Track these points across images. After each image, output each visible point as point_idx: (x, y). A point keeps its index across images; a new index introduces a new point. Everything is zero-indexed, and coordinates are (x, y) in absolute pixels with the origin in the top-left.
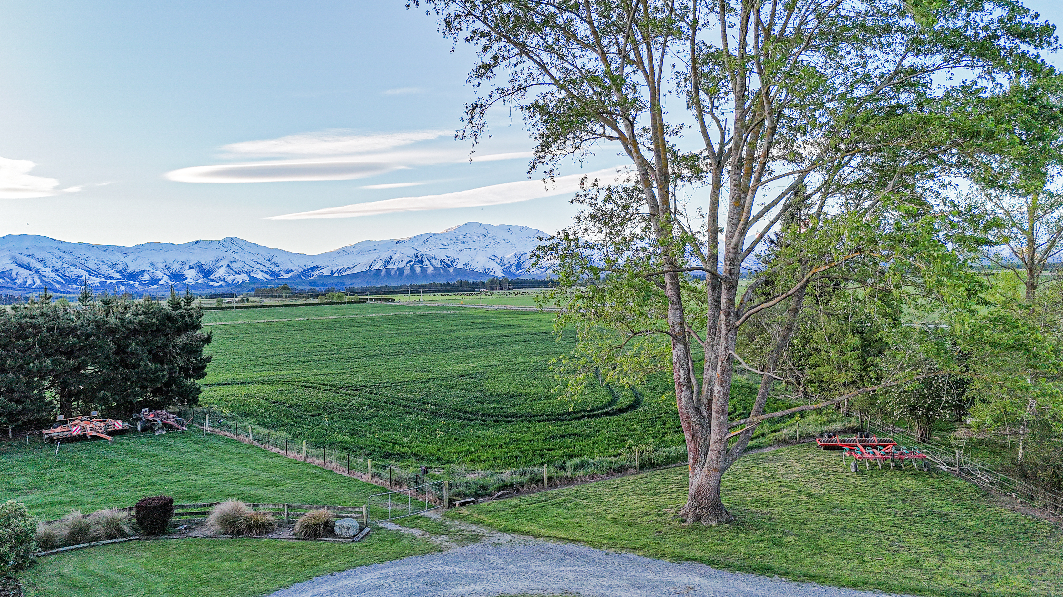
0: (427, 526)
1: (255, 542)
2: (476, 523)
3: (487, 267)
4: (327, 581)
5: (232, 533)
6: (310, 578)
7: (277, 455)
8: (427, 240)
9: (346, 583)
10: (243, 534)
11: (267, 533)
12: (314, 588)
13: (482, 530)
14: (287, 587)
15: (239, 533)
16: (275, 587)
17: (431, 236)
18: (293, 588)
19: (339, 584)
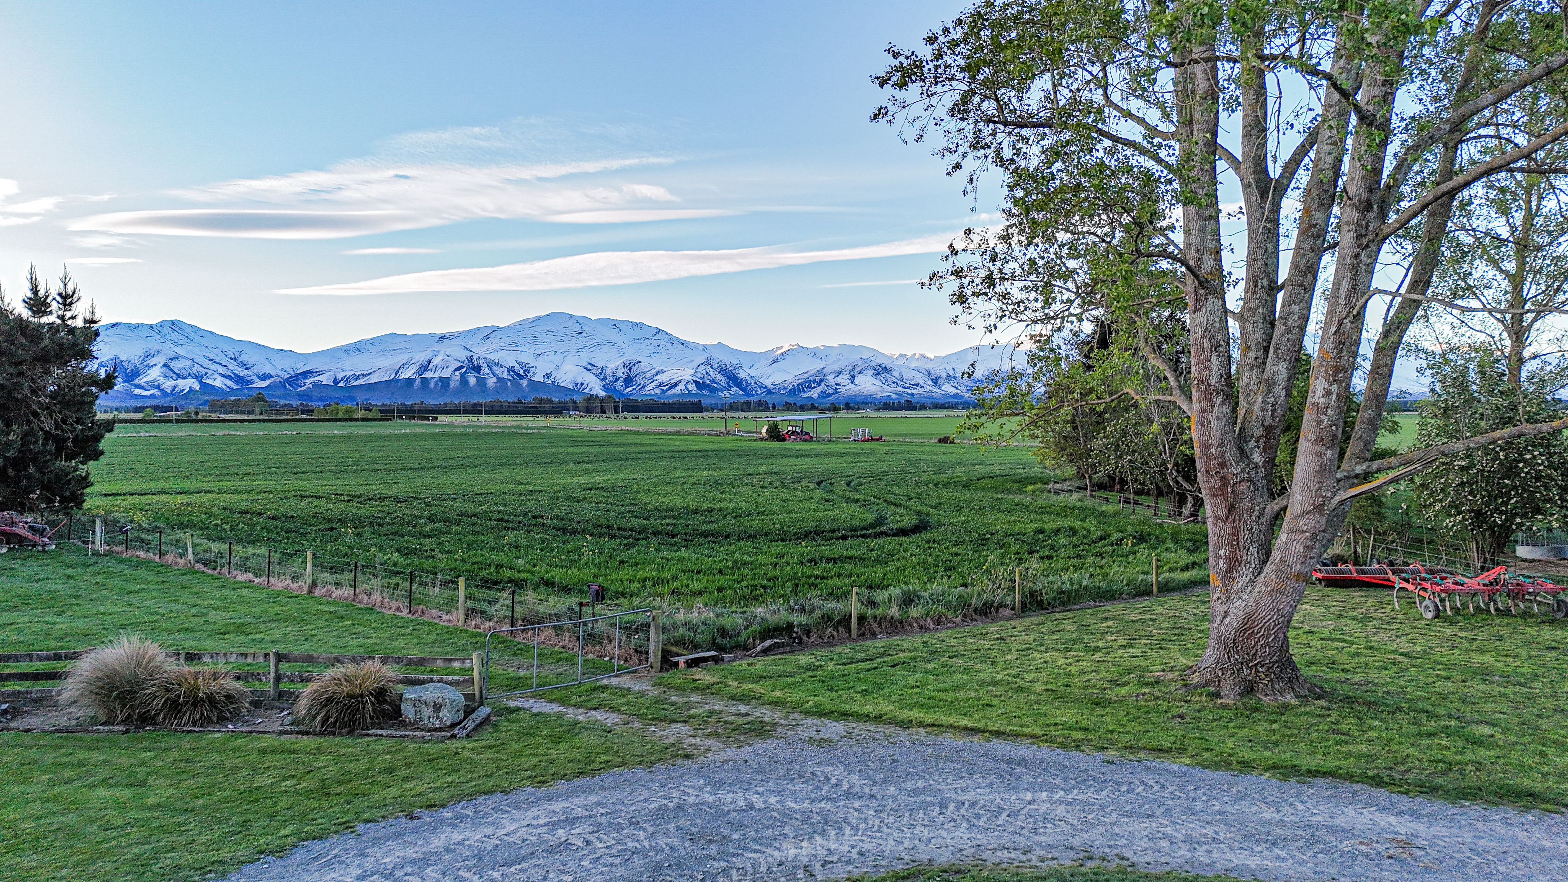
0: (628, 704)
1: (187, 742)
2: (744, 698)
3: (580, 381)
4: (398, 835)
5: (126, 721)
6: (347, 826)
7: (248, 585)
8: (487, 337)
9: (457, 837)
10: (155, 724)
11: (222, 720)
12: (363, 855)
13: (766, 714)
14: (280, 851)
15: (145, 720)
16: (242, 852)
17: (494, 330)
18: (299, 855)
19: (438, 842)
